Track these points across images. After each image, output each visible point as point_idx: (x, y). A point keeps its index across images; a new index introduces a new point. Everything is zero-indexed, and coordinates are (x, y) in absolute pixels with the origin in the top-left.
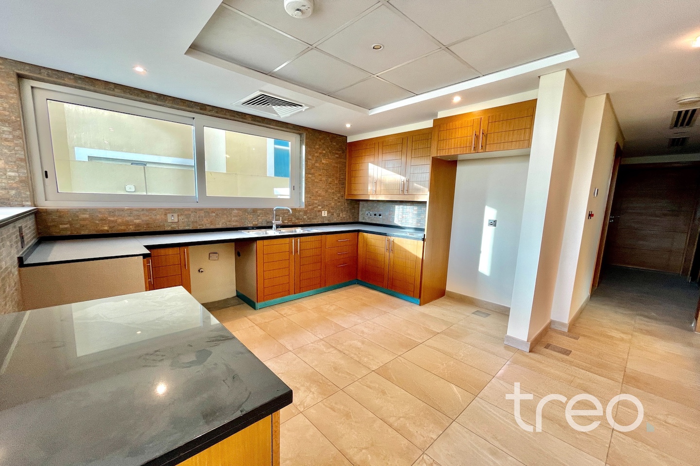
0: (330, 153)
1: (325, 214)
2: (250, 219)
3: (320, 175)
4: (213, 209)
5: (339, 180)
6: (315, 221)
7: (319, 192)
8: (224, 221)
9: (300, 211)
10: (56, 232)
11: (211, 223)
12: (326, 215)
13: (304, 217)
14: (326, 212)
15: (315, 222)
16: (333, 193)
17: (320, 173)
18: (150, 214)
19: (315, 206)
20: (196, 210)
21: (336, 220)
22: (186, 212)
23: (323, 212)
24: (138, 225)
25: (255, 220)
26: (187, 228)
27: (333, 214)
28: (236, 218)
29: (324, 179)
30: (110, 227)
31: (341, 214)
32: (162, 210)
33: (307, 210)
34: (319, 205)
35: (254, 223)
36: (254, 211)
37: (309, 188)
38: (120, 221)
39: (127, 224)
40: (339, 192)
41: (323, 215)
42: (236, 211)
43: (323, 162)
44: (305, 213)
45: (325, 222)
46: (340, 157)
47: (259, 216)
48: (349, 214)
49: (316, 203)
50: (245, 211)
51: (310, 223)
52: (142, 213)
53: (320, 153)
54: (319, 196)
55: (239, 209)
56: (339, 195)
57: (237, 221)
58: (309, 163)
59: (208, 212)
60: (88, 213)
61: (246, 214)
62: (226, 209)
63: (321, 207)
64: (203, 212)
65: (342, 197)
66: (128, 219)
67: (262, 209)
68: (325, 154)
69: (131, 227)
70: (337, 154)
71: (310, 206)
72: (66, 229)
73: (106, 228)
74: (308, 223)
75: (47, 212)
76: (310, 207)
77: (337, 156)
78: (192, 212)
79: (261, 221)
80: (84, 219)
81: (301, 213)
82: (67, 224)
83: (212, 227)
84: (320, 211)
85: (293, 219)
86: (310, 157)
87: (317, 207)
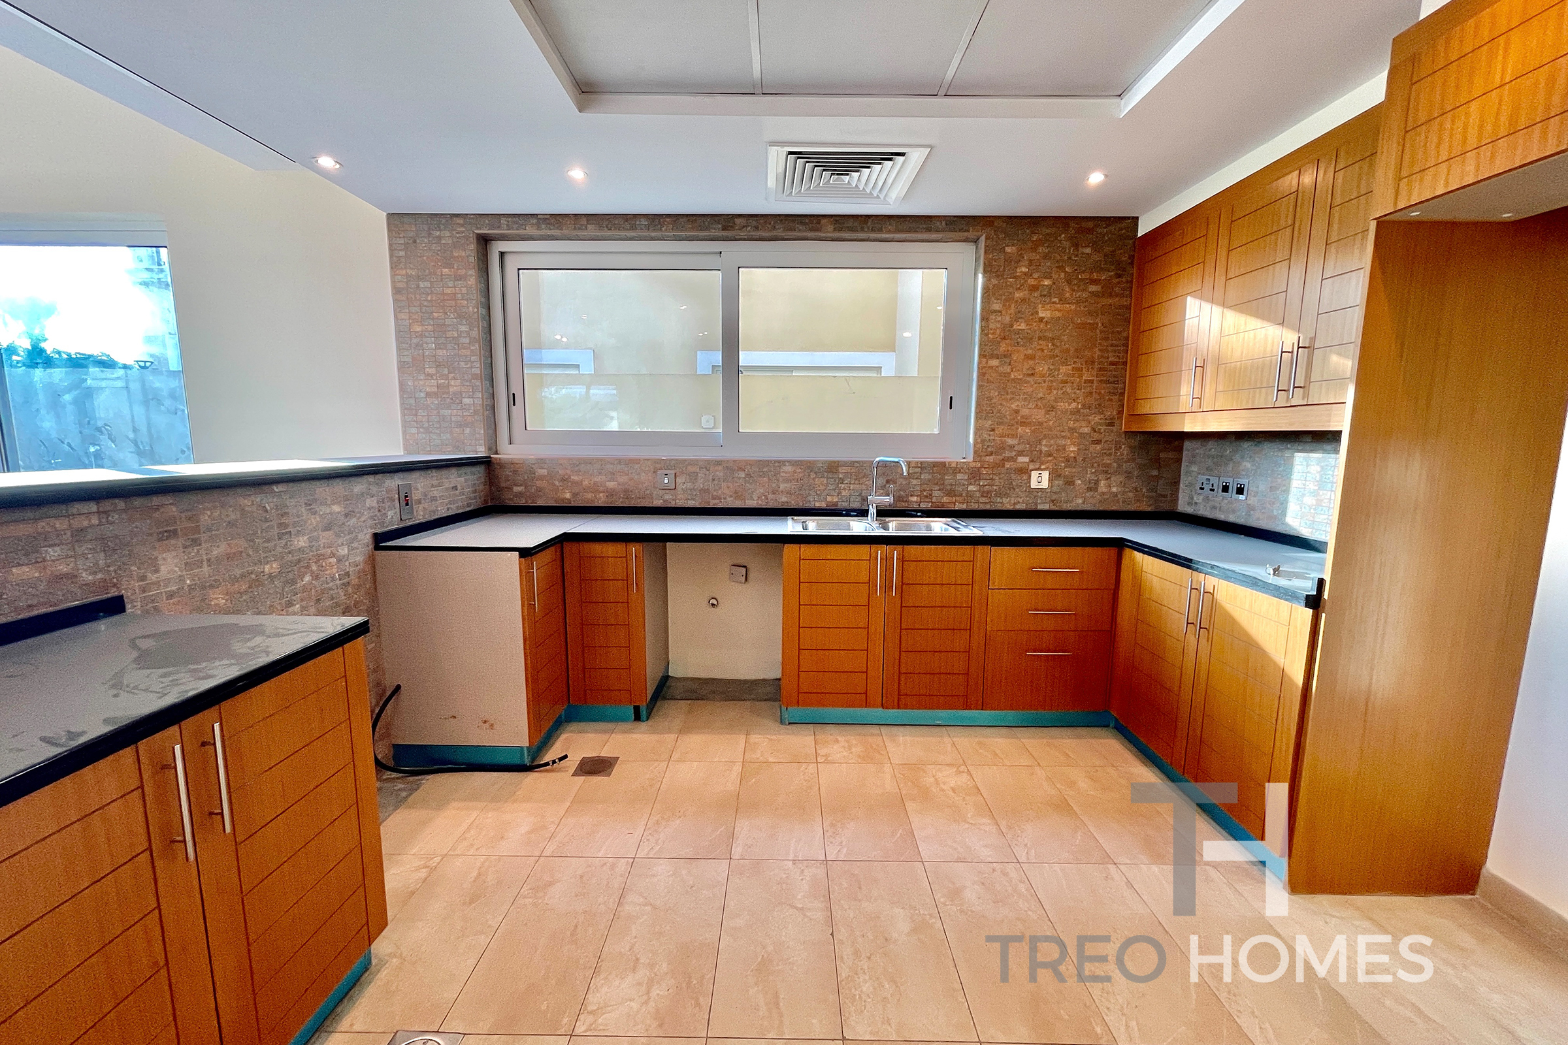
0: (1069, 282)
1: (1040, 480)
2: (822, 488)
3: (1028, 357)
4: (740, 461)
5: (1100, 369)
6: (1005, 500)
7: (1025, 411)
8: (762, 491)
9: (957, 469)
10: (510, 499)
11: (737, 495)
12: (1045, 484)
13: (971, 488)
14: (1046, 474)
15: (1007, 504)
16: (1076, 412)
17: (1030, 352)
18: (630, 472)
19: (1007, 454)
20: (708, 465)
21: (1080, 501)
22: (691, 469)
23: (1034, 474)
24: (611, 493)
25: (833, 493)
26: (691, 504)
27: (1070, 483)
28: (788, 485)
29: (1043, 368)
30: (575, 495)
31: (1102, 483)
32: (649, 462)
33: (979, 469)
34: (1021, 453)
35: (829, 499)
36: (832, 467)
37: (989, 399)
38: (586, 483)
39: (595, 489)
40: (1100, 408)
41: (1034, 485)
42: (789, 468)
43: (1041, 315)
44: (974, 475)
45: (1041, 507)
46: (1107, 291)
47: (842, 481)
48: (1135, 483)
49: (1012, 447)
50: (809, 467)
51: (988, 507)
52: (619, 467)
53: (1034, 288)
54: (1023, 424)
55: (796, 462)
56: (1096, 419)
57: (789, 493)
58: (992, 326)
59: (732, 467)
60: (546, 466)
61: (813, 475)
62: (767, 463)
63: (1026, 459)
64: (720, 468)
65: (1111, 424)
66: (598, 479)
67: (852, 464)
68: (1050, 287)
69: (601, 495)
70: (1093, 282)
71: (991, 453)
72: (520, 494)
73: (568, 496)
74: (982, 507)
75: (501, 465)
76: (991, 459)
77: (1093, 288)
78: (701, 468)
79: (845, 496)
80: (542, 478)
81: (959, 476)
82: (521, 485)
83: (738, 504)
84: (1025, 472)
85: (936, 493)
86: (997, 306)
87: (1013, 459)
